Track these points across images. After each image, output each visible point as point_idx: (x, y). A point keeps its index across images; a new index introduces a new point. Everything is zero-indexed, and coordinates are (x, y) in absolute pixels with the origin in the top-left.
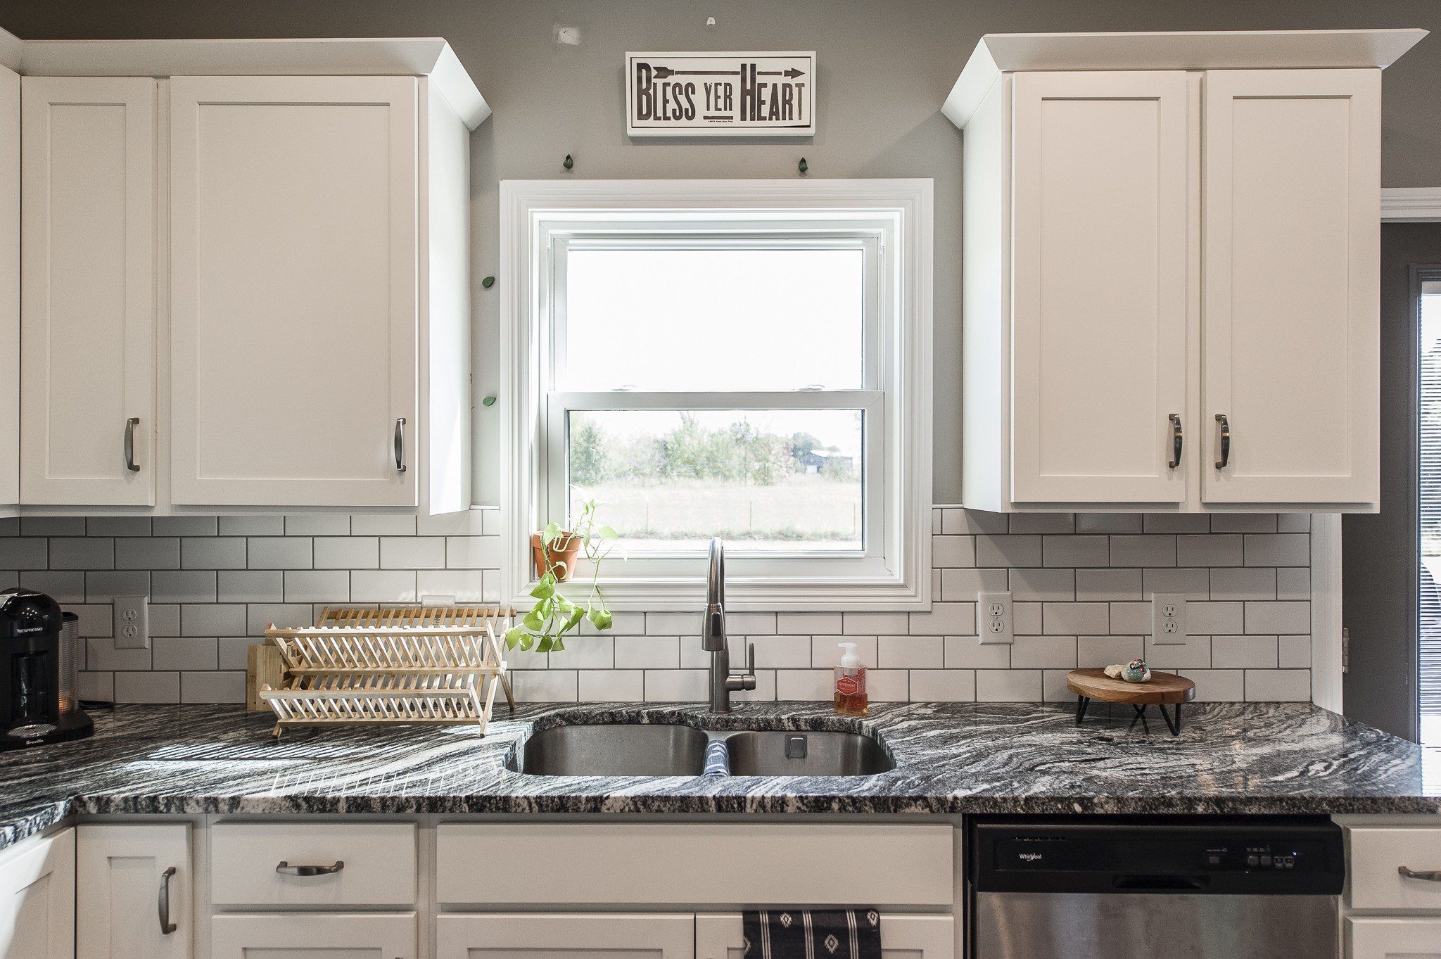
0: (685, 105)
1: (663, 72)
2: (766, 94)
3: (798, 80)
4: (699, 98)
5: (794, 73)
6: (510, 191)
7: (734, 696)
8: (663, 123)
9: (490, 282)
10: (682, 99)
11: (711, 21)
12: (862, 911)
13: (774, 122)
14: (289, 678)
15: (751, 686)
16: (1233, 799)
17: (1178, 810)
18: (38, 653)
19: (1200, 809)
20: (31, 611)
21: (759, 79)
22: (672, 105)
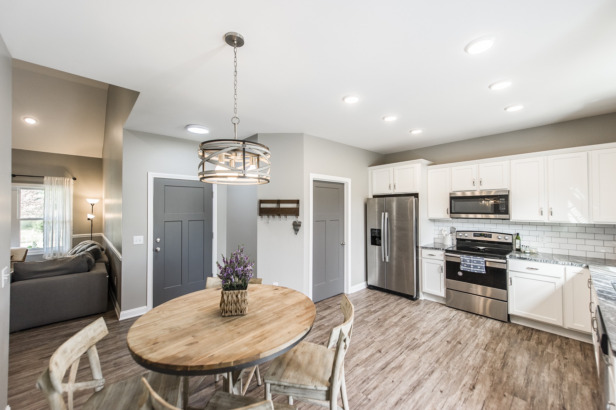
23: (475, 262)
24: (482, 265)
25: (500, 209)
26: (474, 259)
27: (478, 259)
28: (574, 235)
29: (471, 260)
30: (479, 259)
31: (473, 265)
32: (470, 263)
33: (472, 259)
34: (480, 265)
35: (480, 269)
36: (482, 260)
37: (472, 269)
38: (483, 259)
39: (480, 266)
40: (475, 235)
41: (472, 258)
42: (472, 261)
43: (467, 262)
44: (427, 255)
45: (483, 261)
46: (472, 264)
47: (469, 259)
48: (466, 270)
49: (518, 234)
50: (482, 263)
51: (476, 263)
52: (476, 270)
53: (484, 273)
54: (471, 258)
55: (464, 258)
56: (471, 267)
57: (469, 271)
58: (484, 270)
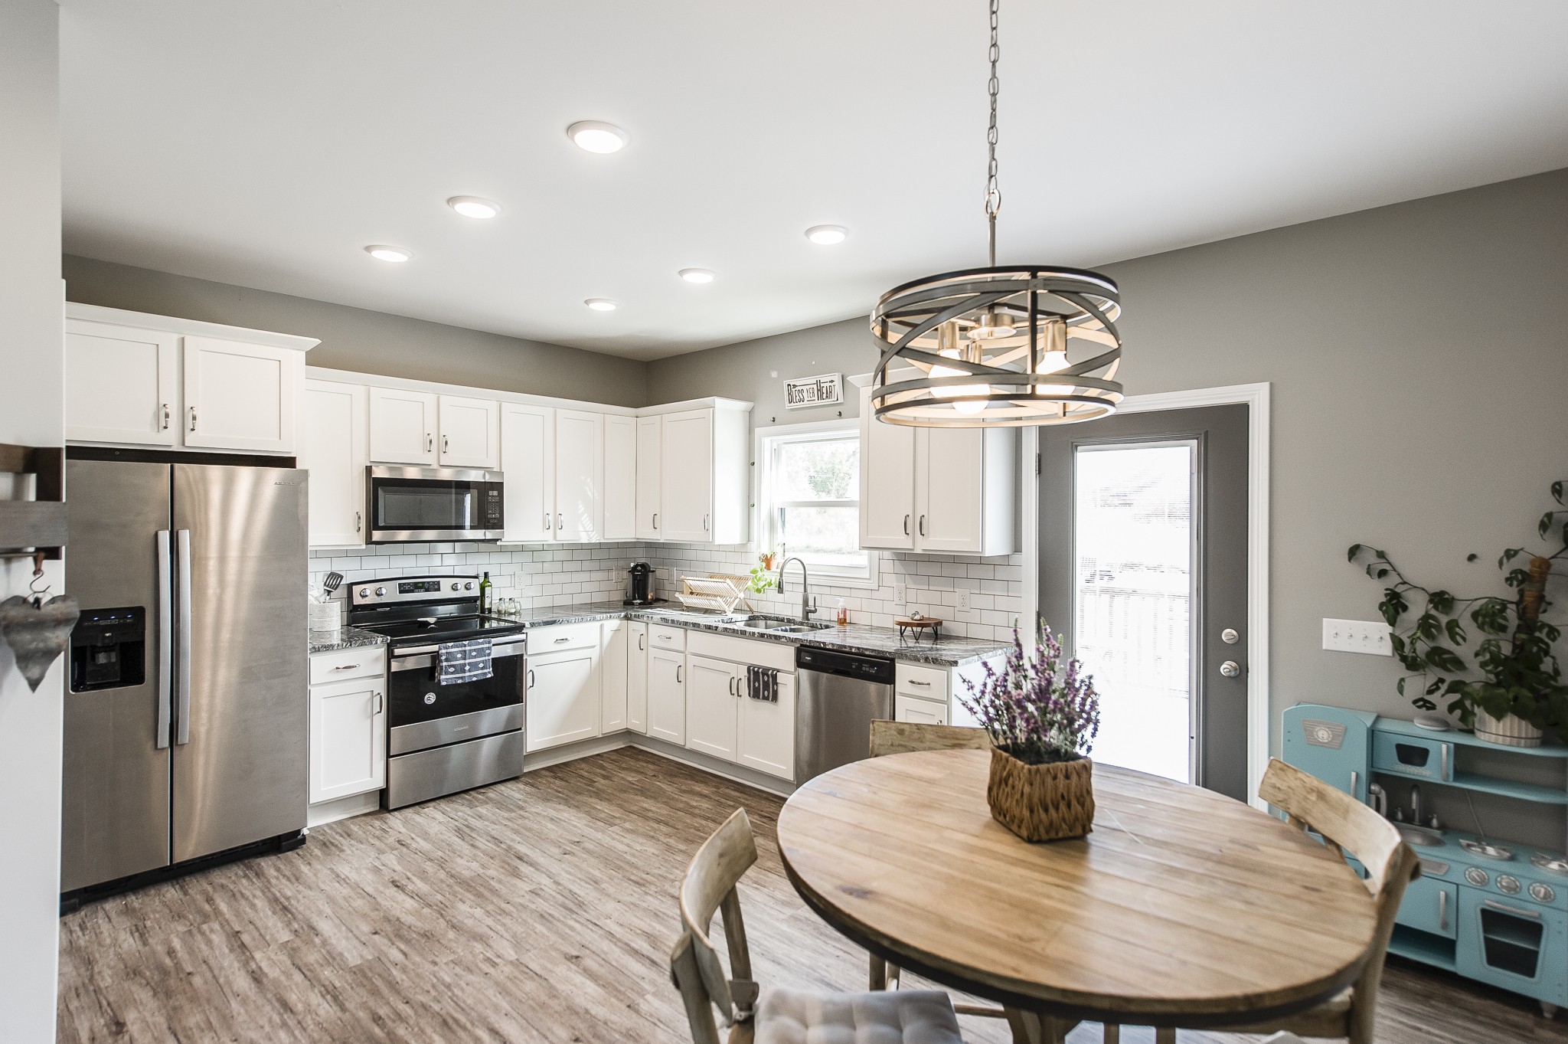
0: (802, 397)
1: (795, 386)
2: (824, 391)
3: (833, 383)
4: (805, 394)
5: (832, 381)
6: (758, 431)
7: (811, 615)
8: (796, 404)
9: (753, 464)
10: (800, 395)
11: (814, 363)
12: (774, 670)
13: (827, 400)
14: (692, 593)
15: (814, 612)
16: (863, 648)
17: (847, 650)
18: (640, 580)
19: (853, 650)
20: (639, 568)
21: (822, 385)
22: (798, 398)
23: (474, 654)
24: (487, 658)
25: (489, 516)
26: (473, 648)
27: (479, 644)
28: (558, 567)
29: (465, 651)
30: (482, 643)
31: (469, 664)
32: (462, 662)
33: (467, 648)
34: (484, 658)
35: (483, 668)
36: (487, 645)
37: (467, 674)
38: (489, 643)
39: (483, 662)
40: (403, 590)
41: (469, 646)
42: (467, 652)
43: (457, 660)
44: (330, 671)
45: (489, 648)
46: (467, 661)
47: (460, 649)
48: (454, 683)
49: (486, 574)
50: (488, 652)
51: (475, 657)
52: (474, 676)
53: (489, 676)
54: (465, 646)
55: (448, 651)
56: (464, 672)
57: (460, 681)
58: (491, 669)
